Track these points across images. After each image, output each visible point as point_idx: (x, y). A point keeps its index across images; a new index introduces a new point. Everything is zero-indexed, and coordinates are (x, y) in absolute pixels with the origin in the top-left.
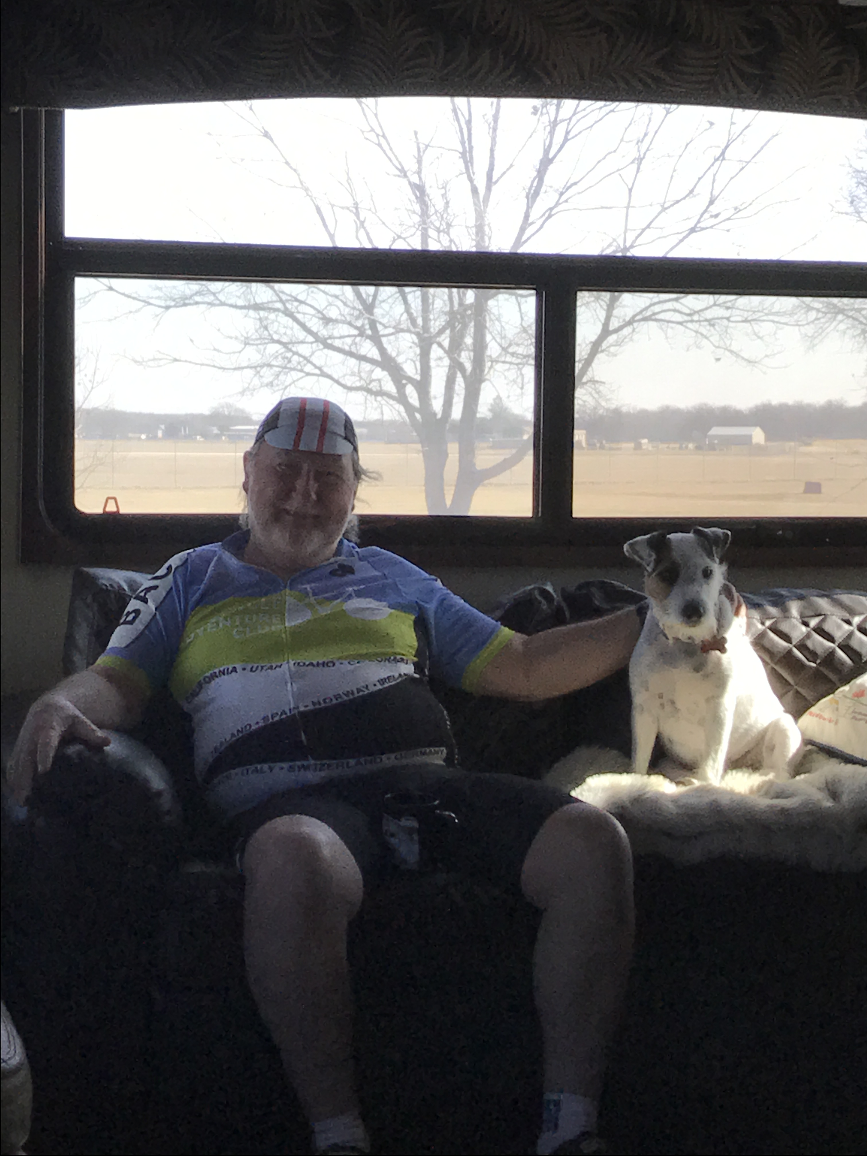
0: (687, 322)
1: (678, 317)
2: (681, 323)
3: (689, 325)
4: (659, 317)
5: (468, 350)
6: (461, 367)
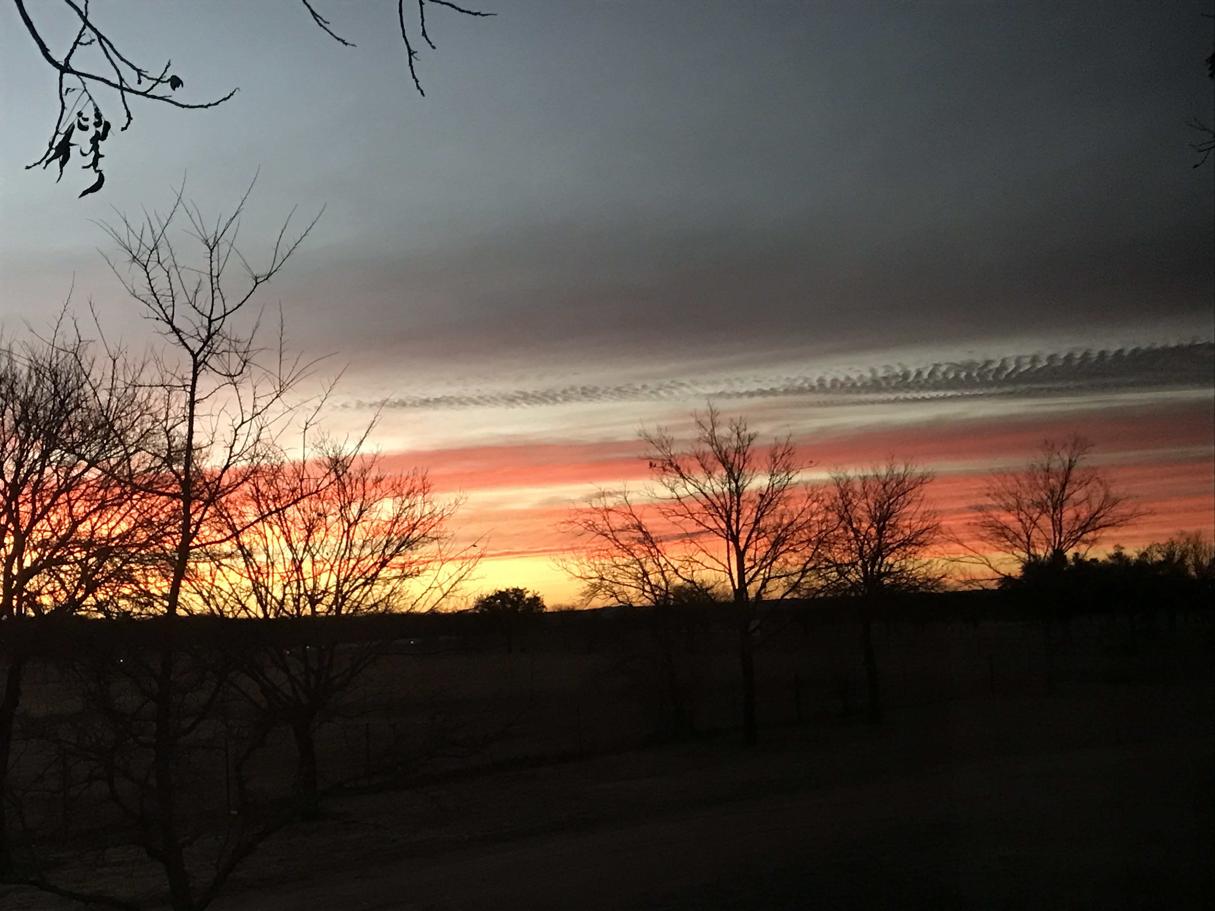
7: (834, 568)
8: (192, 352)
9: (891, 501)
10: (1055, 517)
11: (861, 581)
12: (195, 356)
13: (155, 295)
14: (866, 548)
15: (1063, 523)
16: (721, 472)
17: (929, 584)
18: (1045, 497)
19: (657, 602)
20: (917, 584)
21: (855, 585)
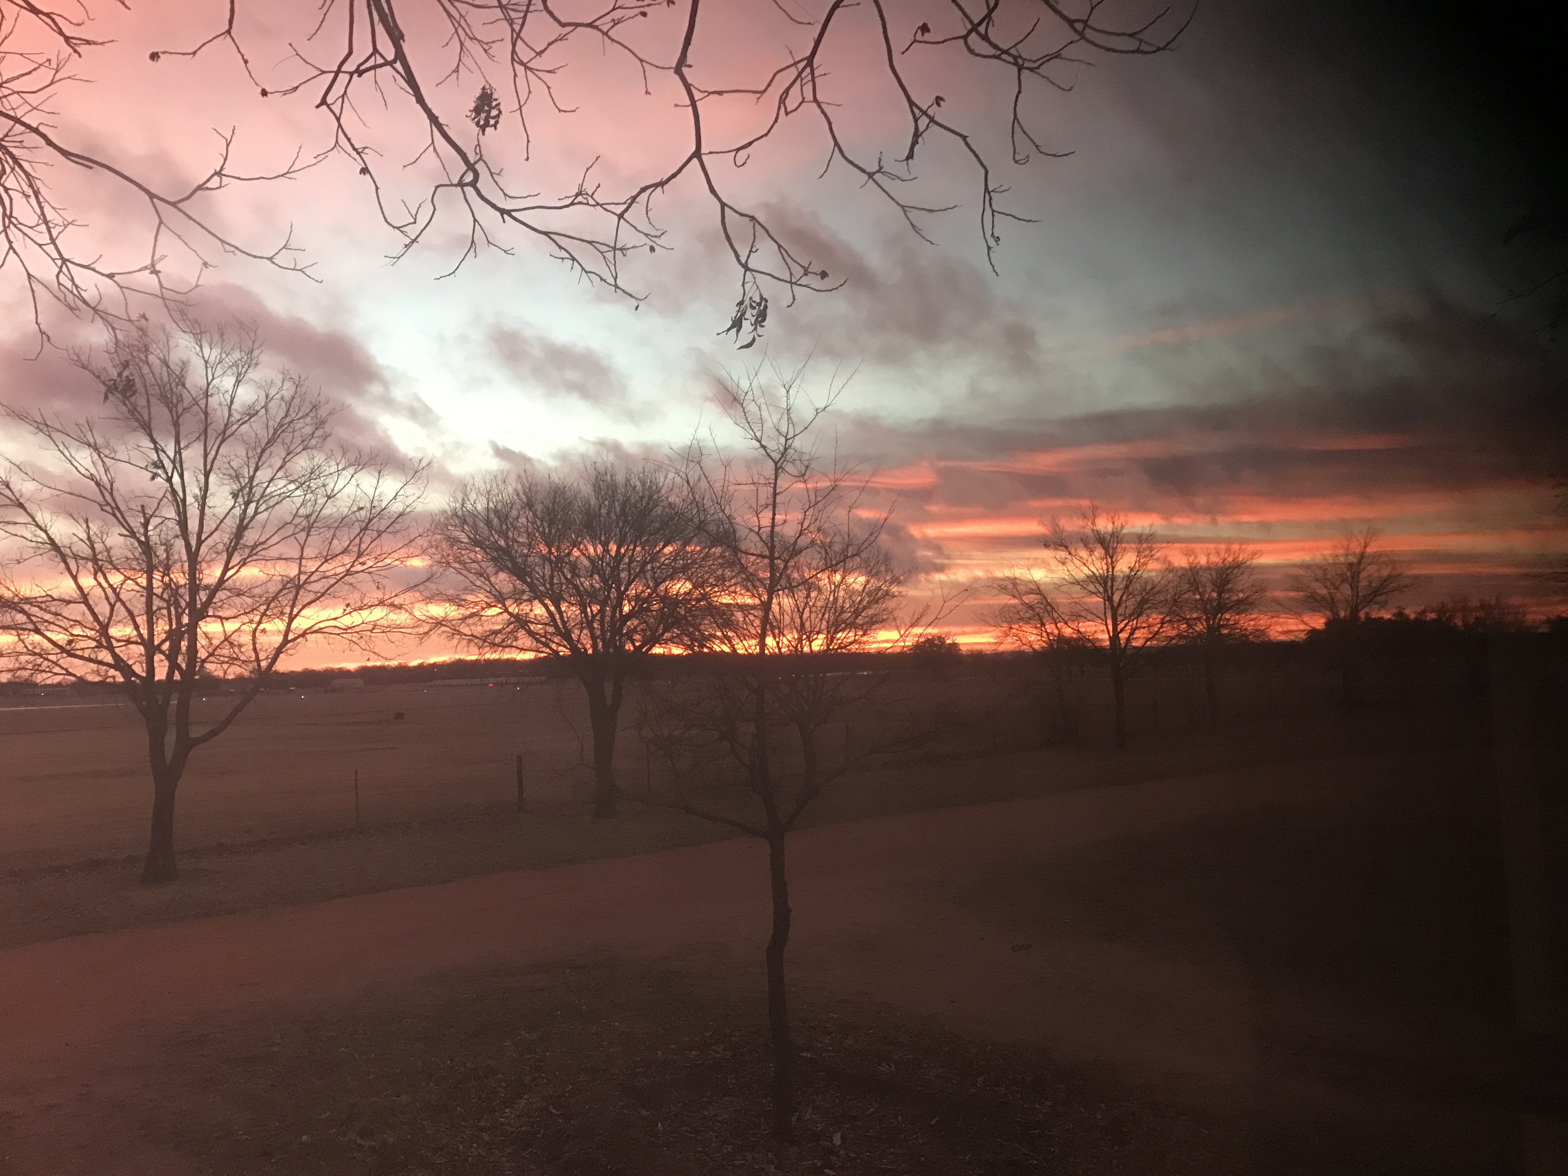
0: (342, 633)
1: (337, 631)
2: (339, 634)
3: (344, 635)
4: (324, 630)
5: (183, 654)
6: (179, 667)
7: (1184, 622)
8: (774, 461)
9: (1229, 572)
10: (1353, 584)
11: (1205, 631)
12: (776, 463)
13: (749, 423)
14: (1208, 606)
15: (1359, 590)
16: (1099, 552)
17: (1257, 633)
18: (1346, 570)
19: (1051, 645)
20: (1248, 633)
21: (1200, 634)
